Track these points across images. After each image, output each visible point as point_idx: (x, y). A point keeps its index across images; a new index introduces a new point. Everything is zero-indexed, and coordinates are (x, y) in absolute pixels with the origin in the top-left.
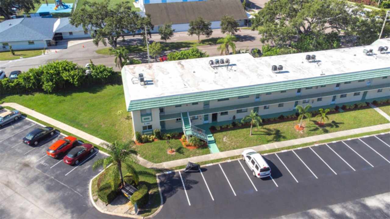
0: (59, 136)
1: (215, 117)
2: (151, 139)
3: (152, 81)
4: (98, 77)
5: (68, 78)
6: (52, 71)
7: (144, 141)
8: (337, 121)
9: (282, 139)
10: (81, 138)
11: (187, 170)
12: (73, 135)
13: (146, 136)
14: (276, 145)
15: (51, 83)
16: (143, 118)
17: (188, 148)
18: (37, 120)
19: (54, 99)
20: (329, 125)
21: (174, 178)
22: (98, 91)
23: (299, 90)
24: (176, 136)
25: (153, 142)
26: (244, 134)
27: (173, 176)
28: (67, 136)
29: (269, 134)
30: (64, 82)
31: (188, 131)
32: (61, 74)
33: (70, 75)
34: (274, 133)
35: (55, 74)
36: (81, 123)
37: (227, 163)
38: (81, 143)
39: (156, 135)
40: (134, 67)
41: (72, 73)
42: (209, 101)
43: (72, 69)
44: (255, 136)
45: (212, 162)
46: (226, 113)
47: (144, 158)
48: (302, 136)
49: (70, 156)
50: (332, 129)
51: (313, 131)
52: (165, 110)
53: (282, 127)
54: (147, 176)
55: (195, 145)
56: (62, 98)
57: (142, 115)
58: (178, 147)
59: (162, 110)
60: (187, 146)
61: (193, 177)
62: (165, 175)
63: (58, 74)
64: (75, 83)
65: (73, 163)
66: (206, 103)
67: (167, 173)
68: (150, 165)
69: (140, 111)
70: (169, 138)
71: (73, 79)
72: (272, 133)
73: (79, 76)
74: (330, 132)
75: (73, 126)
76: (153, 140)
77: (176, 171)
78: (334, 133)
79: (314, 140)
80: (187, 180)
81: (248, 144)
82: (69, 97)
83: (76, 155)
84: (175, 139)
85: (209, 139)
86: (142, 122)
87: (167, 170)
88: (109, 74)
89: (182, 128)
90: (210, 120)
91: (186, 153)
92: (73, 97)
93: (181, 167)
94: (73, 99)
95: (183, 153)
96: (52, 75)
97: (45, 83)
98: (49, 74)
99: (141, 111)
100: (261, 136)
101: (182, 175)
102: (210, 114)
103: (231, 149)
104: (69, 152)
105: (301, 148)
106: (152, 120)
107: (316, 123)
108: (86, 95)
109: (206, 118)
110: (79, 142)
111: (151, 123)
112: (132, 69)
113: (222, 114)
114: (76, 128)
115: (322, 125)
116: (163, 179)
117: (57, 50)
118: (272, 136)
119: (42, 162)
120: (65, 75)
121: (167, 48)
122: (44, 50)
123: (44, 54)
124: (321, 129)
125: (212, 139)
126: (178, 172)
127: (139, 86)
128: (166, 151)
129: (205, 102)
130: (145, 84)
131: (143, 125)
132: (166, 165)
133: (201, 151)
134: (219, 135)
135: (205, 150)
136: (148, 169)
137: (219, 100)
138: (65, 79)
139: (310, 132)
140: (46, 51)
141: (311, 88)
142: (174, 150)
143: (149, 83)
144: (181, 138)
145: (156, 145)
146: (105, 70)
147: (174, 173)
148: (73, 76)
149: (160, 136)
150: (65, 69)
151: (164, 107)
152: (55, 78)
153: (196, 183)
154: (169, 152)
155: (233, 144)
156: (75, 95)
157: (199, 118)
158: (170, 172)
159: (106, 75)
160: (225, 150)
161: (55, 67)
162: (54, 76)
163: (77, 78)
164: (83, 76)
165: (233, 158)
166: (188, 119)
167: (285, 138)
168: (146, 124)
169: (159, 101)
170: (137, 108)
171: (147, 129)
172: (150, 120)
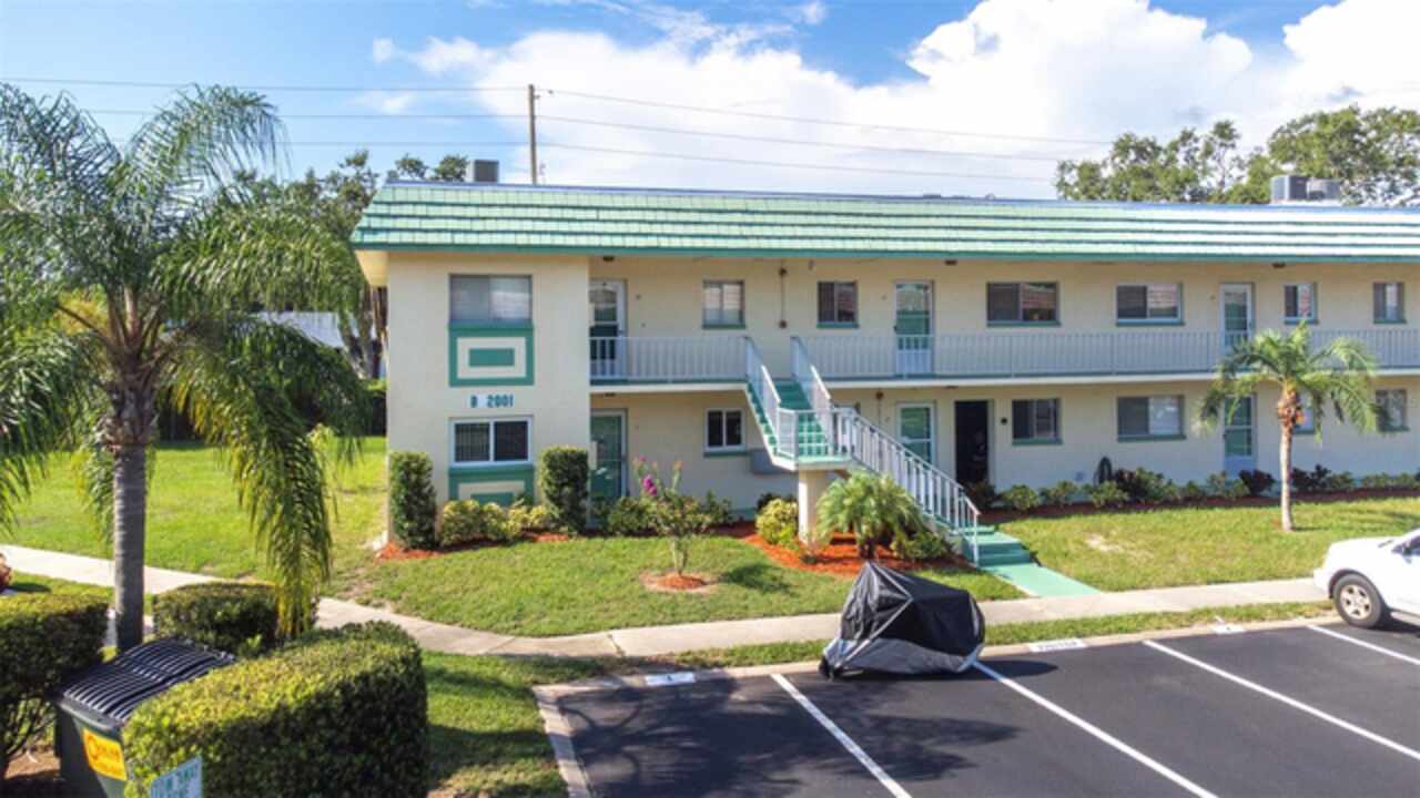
2: (513, 529)
7: (449, 536)
13: (471, 504)
16: (466, 344)
25: (525, 545)
46: (1049, 420)
57: (458, 326)
58: (735, 565)
62: (629, 695)
77: (737, 672)
80: (881, 720)
87: (650, 666)
90: (945, 467)
91: (816, 590)
95: (780, 589)
101: (809, 691)
102: (945, 407)
111: (522, 404)
113: (1022, 420)
116: (608, 713)
125: (1000, 539)
126: (763, 679)
128: (636, 581)
131: (463, 403)
132: (632, 640)
142: (706, 576)
147: (721, 684)
154: (659, 585)
158: (685, 677)
168: (482, 400)
169: (598, 208)
170: (426, 231)
171: (487, 458)
172: (518, 370)
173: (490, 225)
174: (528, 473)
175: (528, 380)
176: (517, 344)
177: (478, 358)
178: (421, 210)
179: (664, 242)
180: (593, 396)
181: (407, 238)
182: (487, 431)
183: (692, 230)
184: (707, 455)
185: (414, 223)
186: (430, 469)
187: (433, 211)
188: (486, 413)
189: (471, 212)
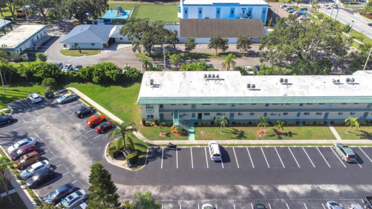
0: (96, 114)
1: (200, 116)
2: (152, 125)
3: (159, 85)
4: (130, 76)
5: (109, 75)
6: (99, 69)
7: (146, 125)
8: (292, 132)
9: (244, 139)
10: (109, 117)
11: (168, 148)
12: (104, 114)
13: (149, 122)
14: (236, 142)
15: (98, 77)
16: (148, 109)
17: (174, 134)
18: (86, 102)
19: (98, 88)
20: (286, 134)
21: (158, 151)
22: (128, 86)
23: (267, 105)
24: (169, 125)
25: (152, 127)
26: (217, 131)
27: (158, 150)
28: (100, 114)
29: (235, 134)
30: (106, 77)
31: (176, 123)
32: (105, 72)
33: (111, 73)
34: (239, 133)
35: (101, 71)
36: (111, 107)
37: (197, 148)
38: (108, 120)
39: (155, 122)
40: (152, 73)
41: (112, 71)
42: (195, 104)
43: (113, 69)
44: (224, 133)
45: (187, 145)
46: (209, 114)
47: (144, 136)
48: (260, 139)
49: (99, 127)
50: (286, 137)
51: (270, 136)
52: (164, 106)
53: (247, 130)
54: (141, 147)
55: (178, 133)
56: (104, 88)
57: (147, 108)
58: (168, 132)
59: (161, 106)
60: (174, 132)
61: (170, 153)
62: (153, 148)
63: (103, 71)
64: (113, 79)
65: (100, 132)
66: (194, 106)
67: (155, 147)
68: (146, 141)
69: (145, 105)
70: (164, 125)
71: (113, 76)
72: (237, 133)
73: (117, 74)
74: (283, 139)
75: (106, 109)
76: (153, 125)
77: (161, 147)
78: (286, 140)
79: (267, 143)
80: (166, 154)
81: (216, 138)
82: (108, 88)
83: (102, 127)
84: (168, 127)
85: (191, 130)
86: (147, 112)
87: (156, 146)
88: (137, 75)
89: (172, 120)
90: (196, 118)
91: (172, 137)
92: (111, 88)
93: (165, 145)
94: (110, 89)
95: (169, 137)
96: (99, 72)
97: (94, 76)
98: (97, 71)
99: (147, 104)
100: (229, 134)
101: (164, 150)
102: (197, 114)
103: (203, 140)
104: (99, 125)
105: (254, 147)
106: (153, 112)
107: (275, 131)
108: (120, 88)
109: (193, 116)
110: (107, 119)
111: (153, 114)
112: (150, 75)
113: (205, 114)
114: (108, 110)
115: (279, 134)
116: (151, 150)
117: (109, 51)
118: (237, 135)
119: (83, 129)
120: (107, 73)
121: (189, 58)
122: (100, 50)
123: (100, 54)
124: (276, 136)
125: (193, 131)
126: (162, 148)
127: (149, 87)
128: (159, 134)
129: (192, 104)
130: (154, 87)
131: (148, 114)
132: (156, 142)
133: (182, 137)
134: (198, 129)
135: (185, 137)
136: (144, 143)
137: (203, 104)
138: (107, 75)
139: (267, 137)
140: (102, 51)
141: (278, 104)
142: (165, 134)
143: (157, 86)
144: (171, 127)
145: (154, 129)
146: (135, 71)
147: (159, 148)
148: (113, 74)
149: (157, 123)
150: (108, 69)
151: (164, 104)
152: (101, 74)
153: (170, 156)
154: (161, 135)
155: (206, 136)
156: (112, 87)
157: (188, 115)
158: (157, 147)
159: (135, 76)
160: (199, 139)
161: (102, 67)
162: (100, 73)
163: (115, 76)
164: (120, 74)
165: (202, 145)
166: (177, 114)
167: (246, 138)
169: (159, 99)
171: (150, 118)
173: (149, 102)
174: (153, 119)
176: (152, 109)
180: (159, 113)
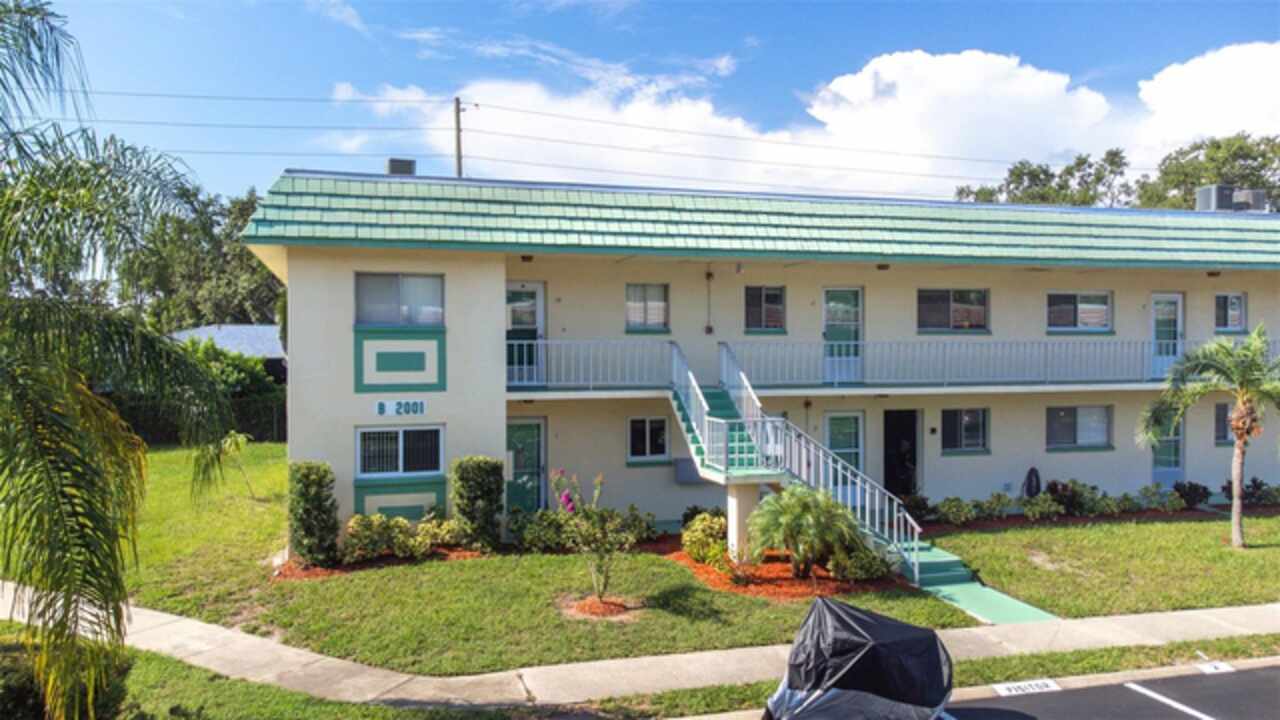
2: (421, 545)
7: (350, 554)
13: (377, 517)
16: (373, 347)
17: (754, 590)
46: (978, 429)
57: (365, 327)
68: (369, 685)
76: (439, 552)
87: (564, 715)
102: (873, 417)
113: (951, 428)
125: (940, 556)
128: (554, 606)
131: (370, 411)
142: (628, 600)
154: (578, 612)
168: (391, 407)
169: (515, 203)
170: (328, 224)
171: (396, 469)
172: (430, 375)
173: (399, 219)
174: (440, 485)
175: (441, 386)
176: (429, 347)
177: (386, 362)
178: (322, 202)
179: (586, 240)
180: (510, 404)
181: (306, 231)
182: (396, 438)
183: (614, 227)
184: (630, 465)
185: (315, 216)
186: (332, 481)
187: (335, 203)
188: (395, 420)
189: (377, 204)
